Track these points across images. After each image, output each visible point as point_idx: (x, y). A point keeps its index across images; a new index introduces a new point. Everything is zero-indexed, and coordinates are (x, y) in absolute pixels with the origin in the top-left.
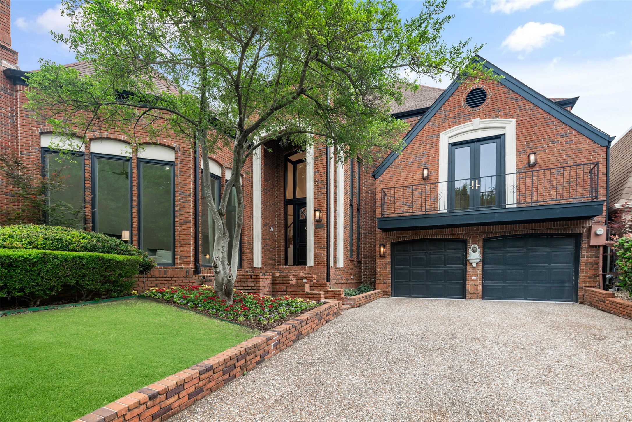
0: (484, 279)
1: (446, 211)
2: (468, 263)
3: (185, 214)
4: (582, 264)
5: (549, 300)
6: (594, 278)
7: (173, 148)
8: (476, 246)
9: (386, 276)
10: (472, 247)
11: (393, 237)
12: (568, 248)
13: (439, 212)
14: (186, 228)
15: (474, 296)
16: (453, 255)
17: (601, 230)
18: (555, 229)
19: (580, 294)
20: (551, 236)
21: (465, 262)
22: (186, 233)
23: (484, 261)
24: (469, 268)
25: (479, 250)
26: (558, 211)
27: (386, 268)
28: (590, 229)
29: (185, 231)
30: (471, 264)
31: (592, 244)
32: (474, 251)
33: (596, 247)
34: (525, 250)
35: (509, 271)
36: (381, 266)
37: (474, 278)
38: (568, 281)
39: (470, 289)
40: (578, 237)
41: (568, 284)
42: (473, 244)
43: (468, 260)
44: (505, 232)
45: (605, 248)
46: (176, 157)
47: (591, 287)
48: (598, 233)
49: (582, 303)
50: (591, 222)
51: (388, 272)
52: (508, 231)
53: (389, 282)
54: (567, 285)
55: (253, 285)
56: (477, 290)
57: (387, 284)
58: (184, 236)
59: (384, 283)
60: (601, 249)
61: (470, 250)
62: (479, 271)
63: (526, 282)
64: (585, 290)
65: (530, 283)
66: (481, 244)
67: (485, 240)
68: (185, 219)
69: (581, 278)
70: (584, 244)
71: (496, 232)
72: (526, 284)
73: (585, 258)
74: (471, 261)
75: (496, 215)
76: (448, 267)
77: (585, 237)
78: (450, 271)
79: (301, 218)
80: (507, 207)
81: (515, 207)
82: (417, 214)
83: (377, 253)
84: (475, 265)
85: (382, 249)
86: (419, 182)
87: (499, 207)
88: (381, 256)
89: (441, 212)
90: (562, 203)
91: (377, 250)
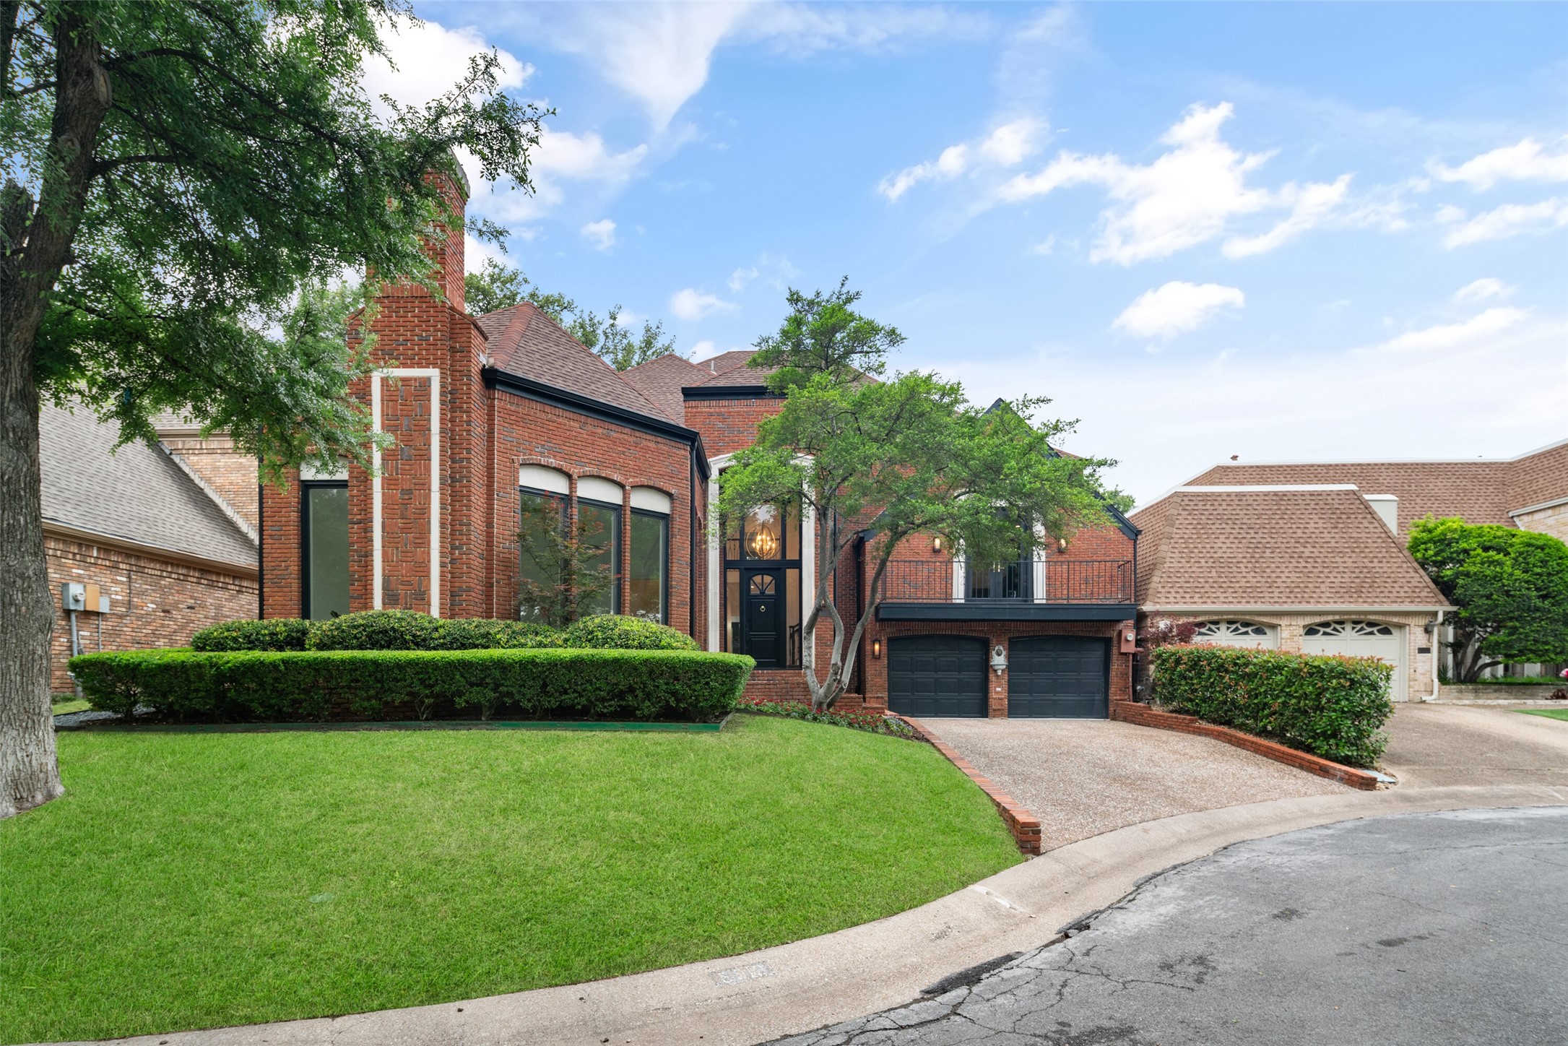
0: (1009, 692)
1: (963, 601)
2: (991, 669)
4: (1113, 674)
5: (1079, 716)
6: (1123, 691)
7: (670, 495)
8: (1001, 648)
9: (881, 686)
10: (996, 648)
11: (891, 631)
12: (1096, 655)
13: (954, 601)
15: (998, 713)
16: (970, 660)
17: (1131, 636)
18: (1090, 632)
19: (1111, 709)
20: (1080, 639)
21: (986, 667)
23: (1010, 668)
24: (992, 677)
25: (1004, 653)
26: (1095, 612)
27: (881, 673)
28: (1120, 633)
30: (996, 671)
31: (1123, 650)
32: (999, 655)
33: (1126, 654)
34: (1053, 654)
35: (1036, 681)
36: (874, 673)
37: (998, 689)
38: (1099, 693)
39: (993, 704)
40: (1108, 642)
41: (1098, 697)
42: (998, 644)
43: (991, 666)
44: (1033, 631)
45: (1134, 655)
46: (673, 508)
47: (1122, 700)
48: (1128, 638)
49: (1114, 719)
50: (1121, 626)
51: (883, 680)
52: (1037, 631)
53: (885, 695)
54: (1095, 698)
56: (1002, 706)
57: (882, 698)
59: (878, 698)
60: (1131, 656)
61: (993, 653)
62: (1004, 682)
63: (1055, 695)
64: (1117, 704)
65: (1059, 697)
66: (1007, 646)
67: (1010, 639)
69: (1112, 690)
70: (1115, 651)
71: (1024, 631)
72: (1055, 698)
73: (1116, 666)
74: (996, 668)
76: (962, 674)
77: (1115, 642)
78: (964, 680)
79: (752, 593)
80: (1036, 602)
81: (1044, 602)
82: (929, 601)
83: (868, 653)
84: (999, 673)
85: (877, 647)
86: (927, 556)
87: (1026, 601)
88: (876, 658)
89: (958, 601)
90: (1094, 602)
91: (868, 647)
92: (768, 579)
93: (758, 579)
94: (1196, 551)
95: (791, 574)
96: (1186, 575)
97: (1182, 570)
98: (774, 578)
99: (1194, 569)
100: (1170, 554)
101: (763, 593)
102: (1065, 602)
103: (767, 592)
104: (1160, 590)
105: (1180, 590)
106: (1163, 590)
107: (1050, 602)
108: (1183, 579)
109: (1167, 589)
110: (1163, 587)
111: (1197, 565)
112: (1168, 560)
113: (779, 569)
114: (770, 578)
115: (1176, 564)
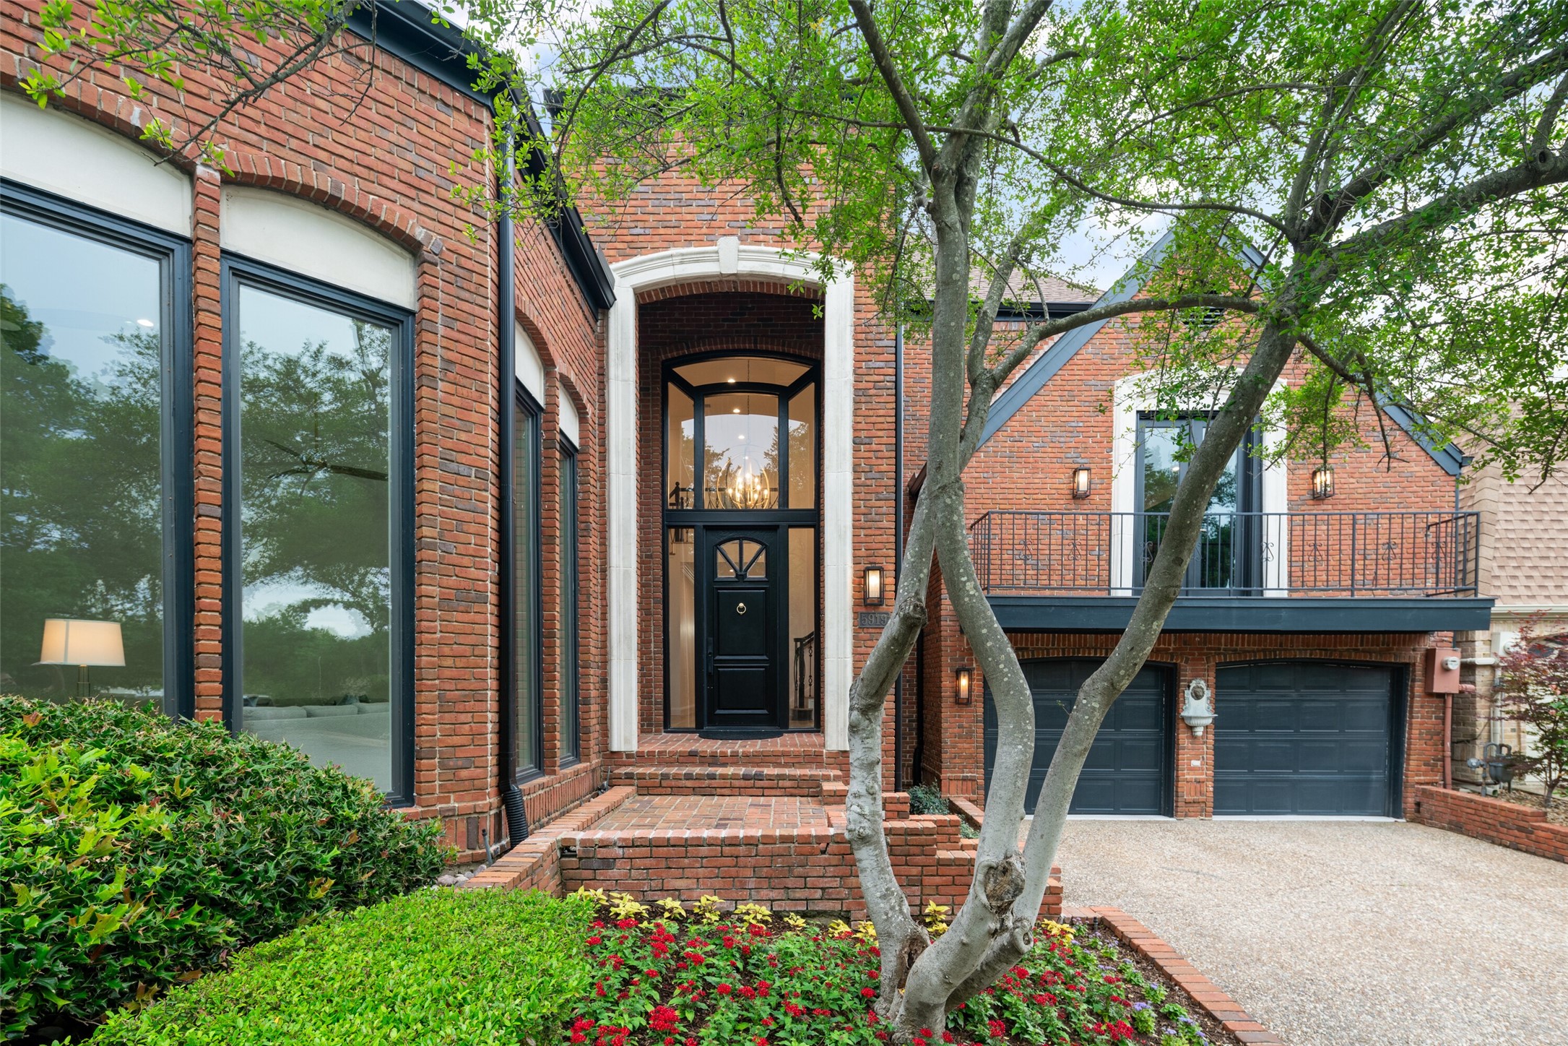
0: (1218, 764)
1: (1129, 594)
2: (1181, 725)
3: (466, 561)
4: (1410, 733)
5: (1339, 811)
6: (1431, 765)
7: (411, 247)
8: (1203, 684)
9: (970, 757)
10: (1193, 685)
12: (1373, 695)
13: (1114, 594)
14: (468, 628)
15: (1198, 808)
16: (1137, 704)
17: (1454, 661)
18: (1364, 651)
19: (1408, 800)
21: (1172, 722)
22: (468, 650)
23: (1222, 722)
24: (1183, 738)
25: (1208, 693)
27: (970, 735)
28: (1430, 655)
29: (461, 639)
30: (1191, 728)
31: (1434, 689)
32: (1197, 696)
33: (1441, 694)
34: (1293, 694)
35: (1261, 745)
36: (957, 730)
37: (1196, 763)
38: (1377, 768)
39: (1185, 791)
40: (1404, 672)
41: (1380, 776)
42: (1196, 677)
43: (1183, 719)
44: (1264, 651)
45: (1456, 698)
47: (1427, 784)
48: (1450, 666)
49: (1416, 820)
50: (1430, 642)
51: (973, 747)
52: (1270, 651)
53: (978, 775)
54: (1374, 777)
55: (837, 882)
56: (1201, 794)
57: (973, 780)
58: (460, 662)
59: (965, 779)
60: (1450, 701)
61: (1188, 693)
62: (1209, 748)
63: (1296, 772)
64: (1423, 793)
65: (1305, 775)
66: (1212, 679)
67: (1216, 667)
68: (464, 584)
69: (1410, 764)
70: (1419, 689)
71: (1245, 652)
72: (1295, 777)
73: (1420, 719)
74: (1192, 722)
75: (1284, 613)
76: (1125, 733)
77: (1418, 673)
78: (1128, 743)
79: (721, 575)
80: (1268, 594)
81: (1285, 594)
82: (1063, 594)
83: (946, 693)
84: (1199, 732)
85: (964, 682)
86: (1062, 504)
87: (1248, 593)
88: (960, 702)
89: (1120, 594)
90: (1380, 594)
91: (946, 683)
92: (751, 549)
93: (731, 549)
94: (1549, 500)
95: (799, 539)
96: (1540, 545)
97: (1530, 536)
98: (765, 546)
99: (1552, 534)
100: (1502, 507)
101: (741, 576)
102: (1346, 595)
103: (750, 576)
104: (1497, 572)
105: (1535, 573)
106: (1502, 573)
107: (1295, 595)
108: (1535, 553)
109: (1511, 572)
110: (1501, 567)
111: (1557, 526)
112: (1501, 516)
113: (774, 528)
114: (757, 547)
115: (1517, 525)
